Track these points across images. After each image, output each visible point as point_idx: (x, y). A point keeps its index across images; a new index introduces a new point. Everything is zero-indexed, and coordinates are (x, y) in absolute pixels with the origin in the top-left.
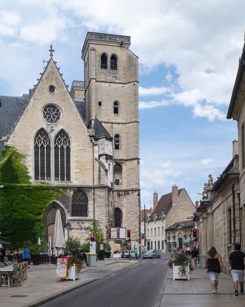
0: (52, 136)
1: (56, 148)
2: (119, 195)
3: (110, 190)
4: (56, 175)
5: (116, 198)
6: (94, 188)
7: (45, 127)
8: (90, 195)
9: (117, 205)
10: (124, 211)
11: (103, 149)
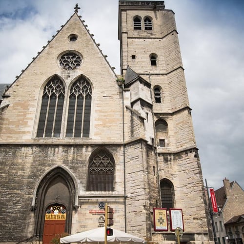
0: (68, 82)
1: (72, 96)
2: (166, 160)
3: (150, 148)
4: (69, 131)
5: (162, 165)
6: (125, 145)
7: (59, 73)
8: (118, 156)
9: (163, 175)
10: (176, 183)
11: (136, 94)
